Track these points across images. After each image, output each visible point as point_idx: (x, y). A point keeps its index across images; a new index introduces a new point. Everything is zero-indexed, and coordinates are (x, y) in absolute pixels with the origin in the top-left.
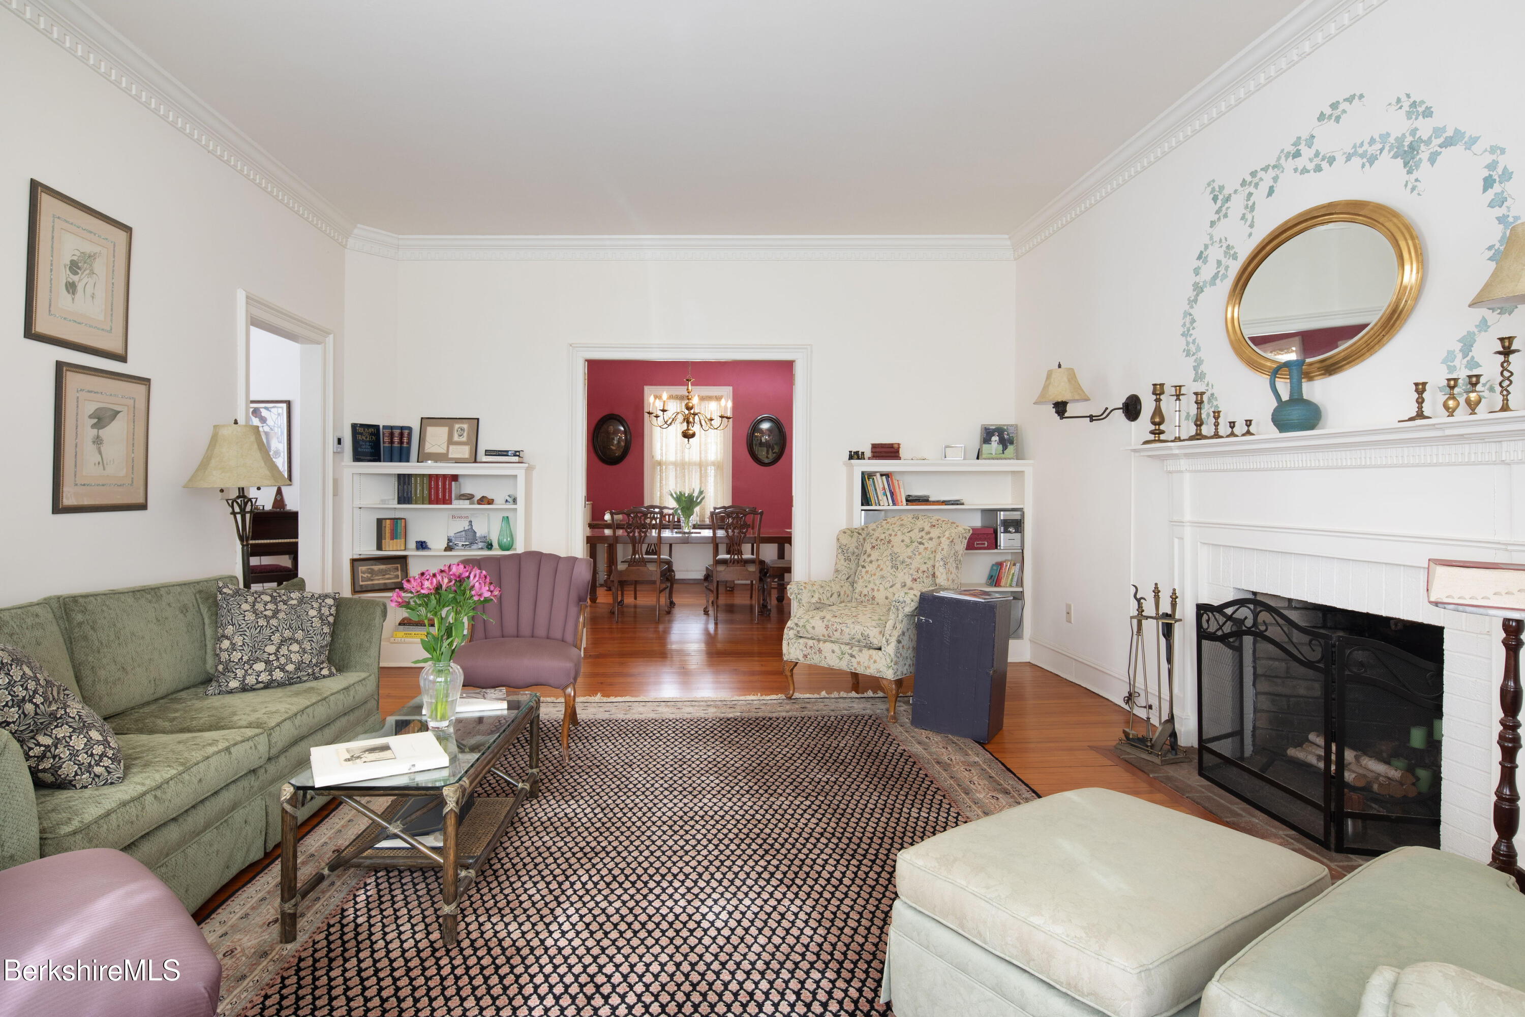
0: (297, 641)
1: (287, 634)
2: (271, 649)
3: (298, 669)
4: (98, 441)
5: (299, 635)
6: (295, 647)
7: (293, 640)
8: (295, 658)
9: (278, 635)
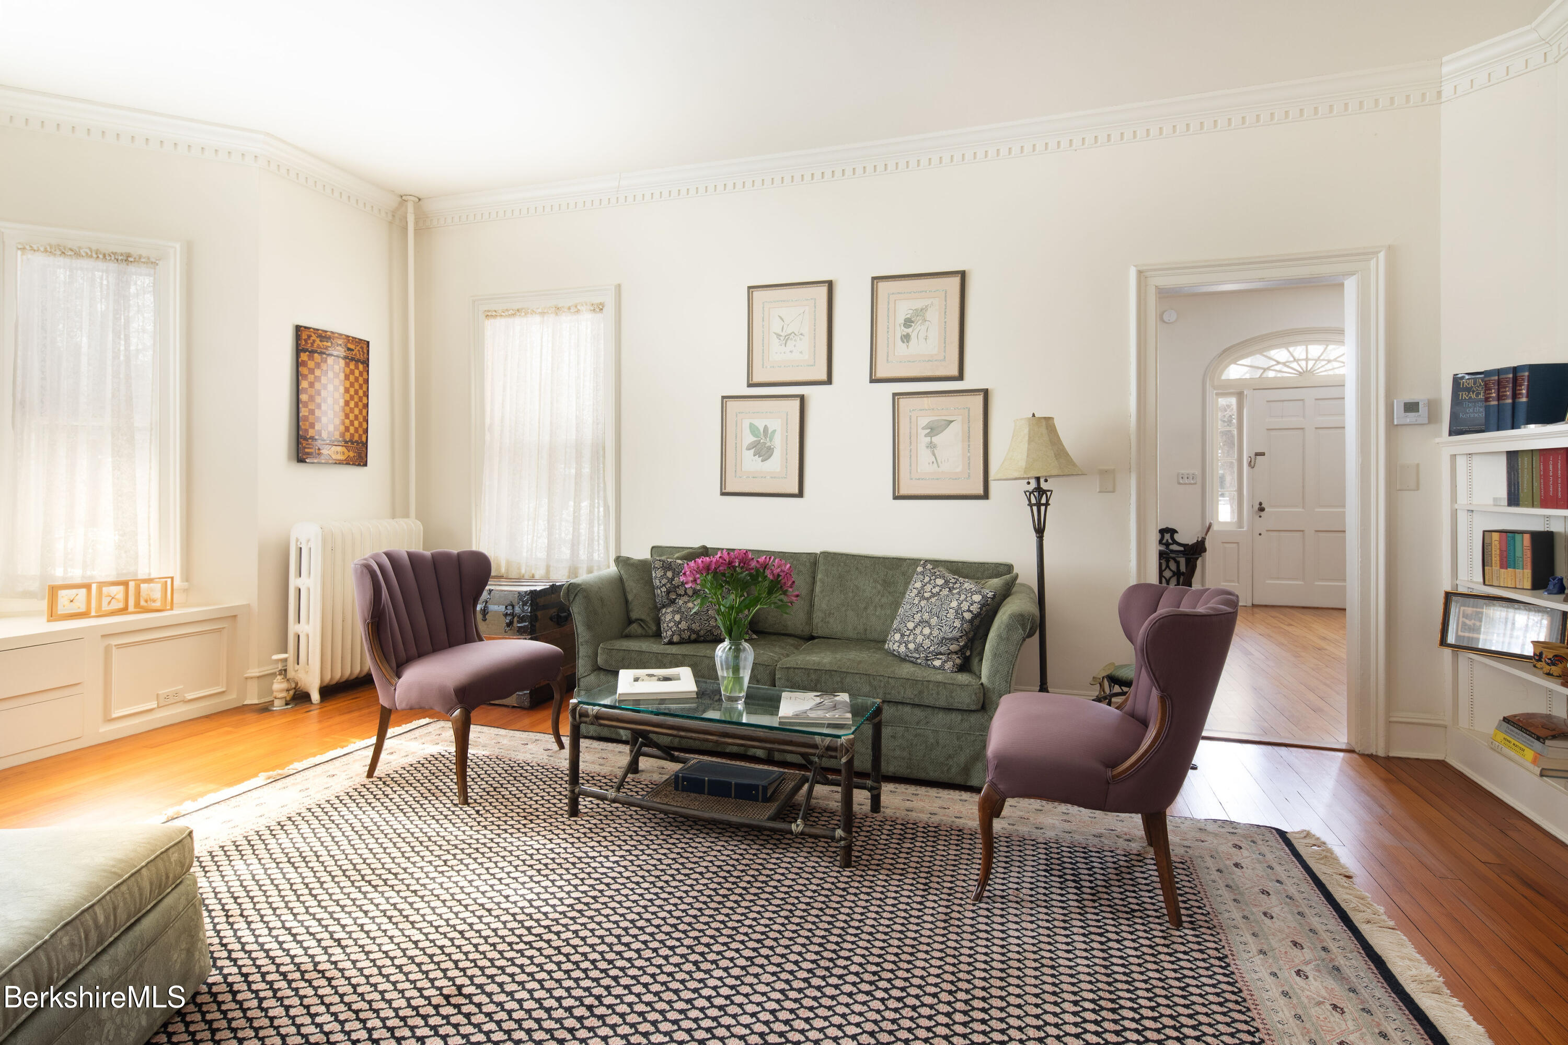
0: (930, 626)
1: (926, 616)
2: (911, 625)
3: (916, 650)
4: (932, 446)
5: (934, 621)
6: (927, 631)
7: (927, 623)
8: (920, 639)
9: (919, 614)
